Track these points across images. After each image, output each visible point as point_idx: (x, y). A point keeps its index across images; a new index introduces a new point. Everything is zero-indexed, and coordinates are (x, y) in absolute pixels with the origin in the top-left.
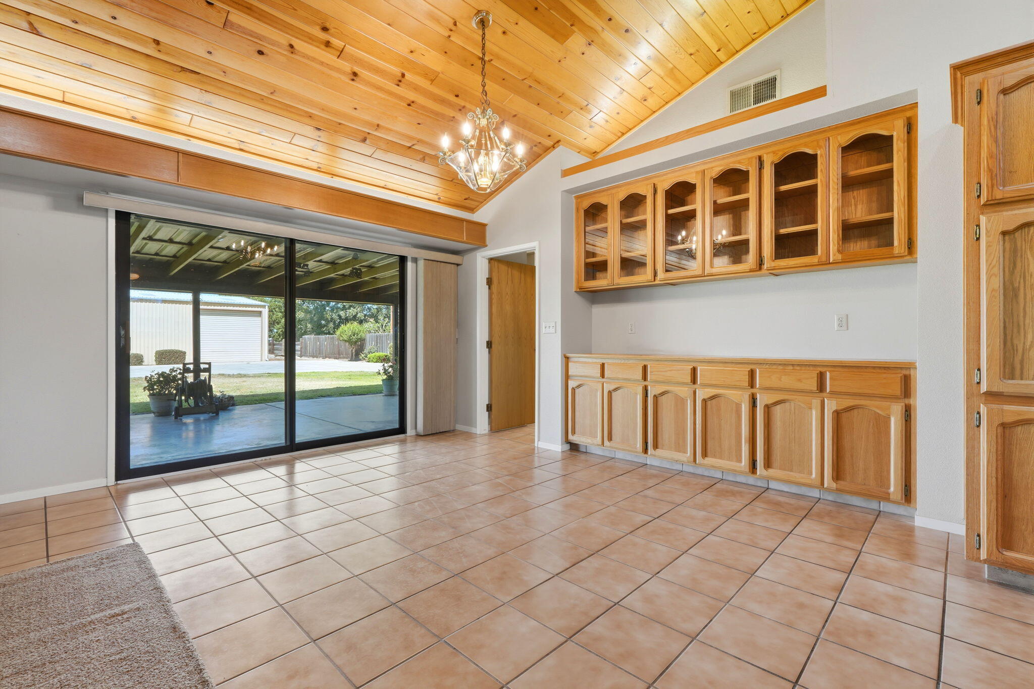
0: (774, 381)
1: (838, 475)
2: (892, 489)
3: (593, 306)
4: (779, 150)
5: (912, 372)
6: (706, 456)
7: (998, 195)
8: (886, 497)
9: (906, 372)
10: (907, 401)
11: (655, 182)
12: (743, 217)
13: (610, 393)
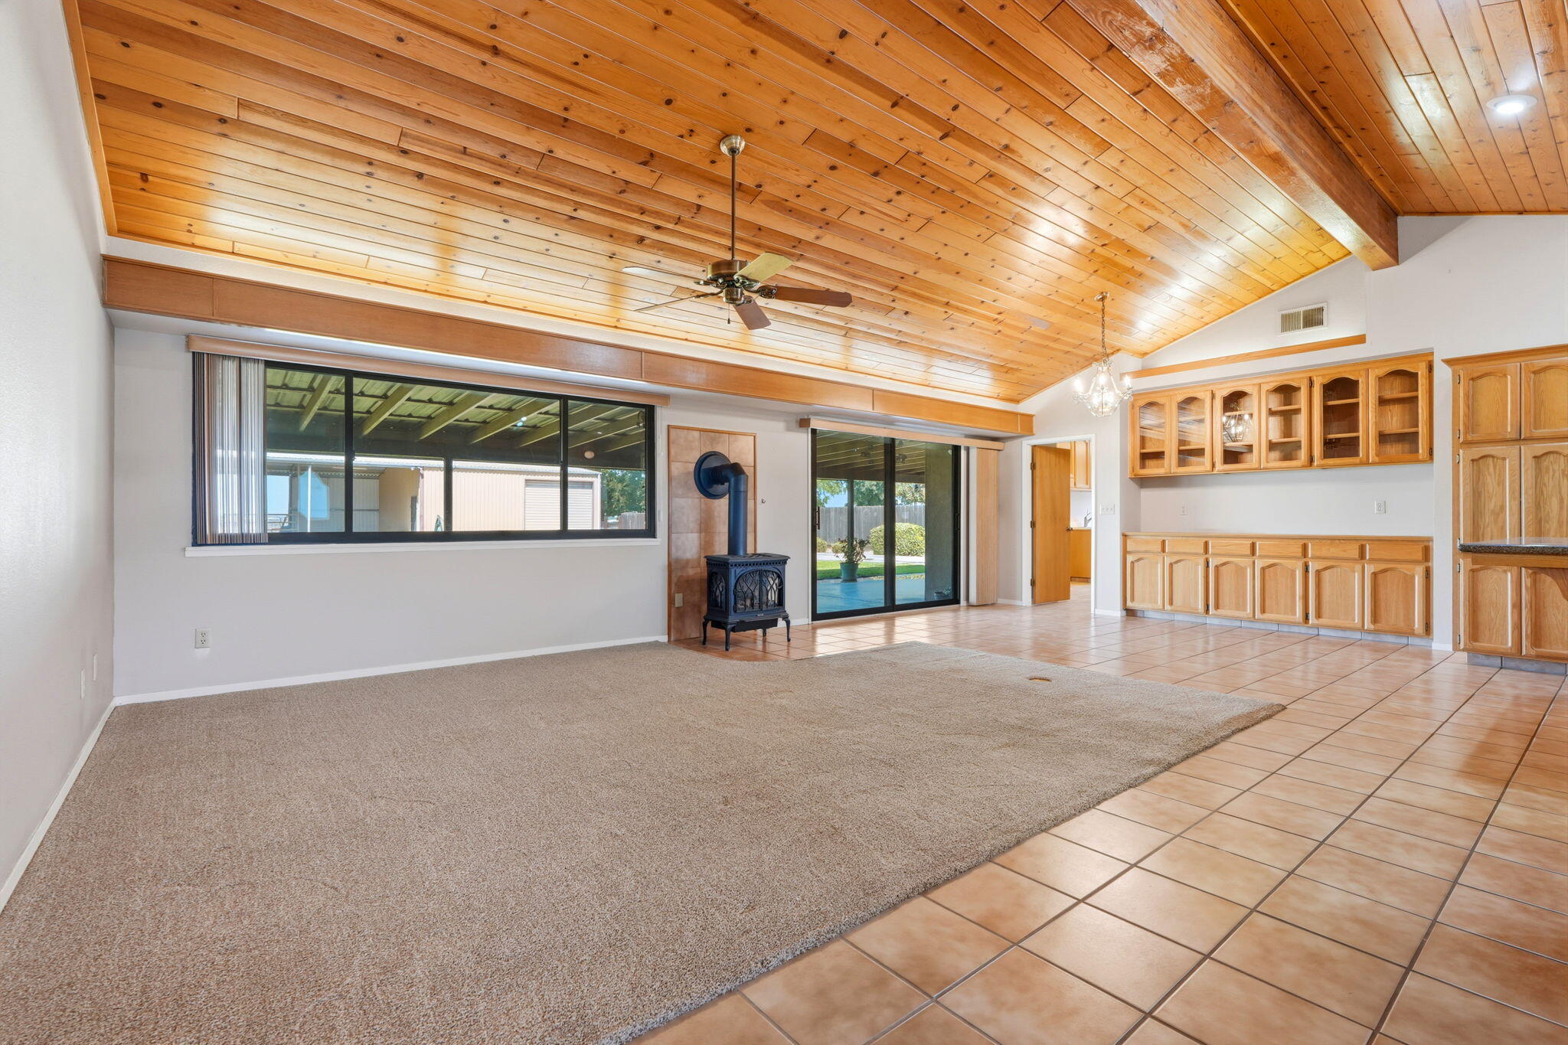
0: (1324, 552)
1: (1375, 619)
2: (1416, 626)
3: (1142, 490)
4: (1327, 374)
5: (1431, 544)
6: (1264, 612)
7: (1470, 438)
8: (1410, 633)
9: (1426, 544)
10: (1427, 564)
11: (1214, 390)
12: (1293, 423)
13: (1171, 565)
